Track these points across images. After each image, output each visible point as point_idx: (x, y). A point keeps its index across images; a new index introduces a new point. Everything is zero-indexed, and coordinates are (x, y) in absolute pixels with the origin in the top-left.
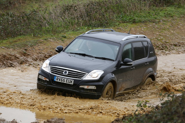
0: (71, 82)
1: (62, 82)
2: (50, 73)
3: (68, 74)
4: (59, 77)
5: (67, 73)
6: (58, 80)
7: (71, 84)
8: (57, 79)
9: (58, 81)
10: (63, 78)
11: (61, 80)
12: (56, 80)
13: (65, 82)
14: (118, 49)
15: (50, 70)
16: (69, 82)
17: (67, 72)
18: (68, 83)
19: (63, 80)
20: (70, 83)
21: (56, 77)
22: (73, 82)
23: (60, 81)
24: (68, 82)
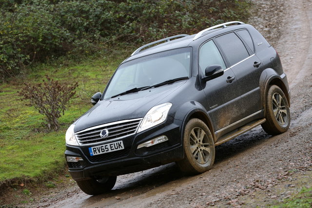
0: (120, 145)
1: (105, 152)
2: (81, 144)
3: (109, 134)
4: (96, 147)
5: (107, 132)
6: (97, 151)
7: (121, 149)
8: (94, 151)
9: (98, 153)
10: (104, 145)
11: (102, 149)
12: (93, 154)
13: (110, 151)
14: (189, 57)
15: (79, 141)
16: (116, 147)
17: (106, 130)
18: (115, 150)
19: (104, 148)
20: (119, 149)
21: (92, 148)
22: (122, 145)
23: (101, 153)
24: (114, 148)
